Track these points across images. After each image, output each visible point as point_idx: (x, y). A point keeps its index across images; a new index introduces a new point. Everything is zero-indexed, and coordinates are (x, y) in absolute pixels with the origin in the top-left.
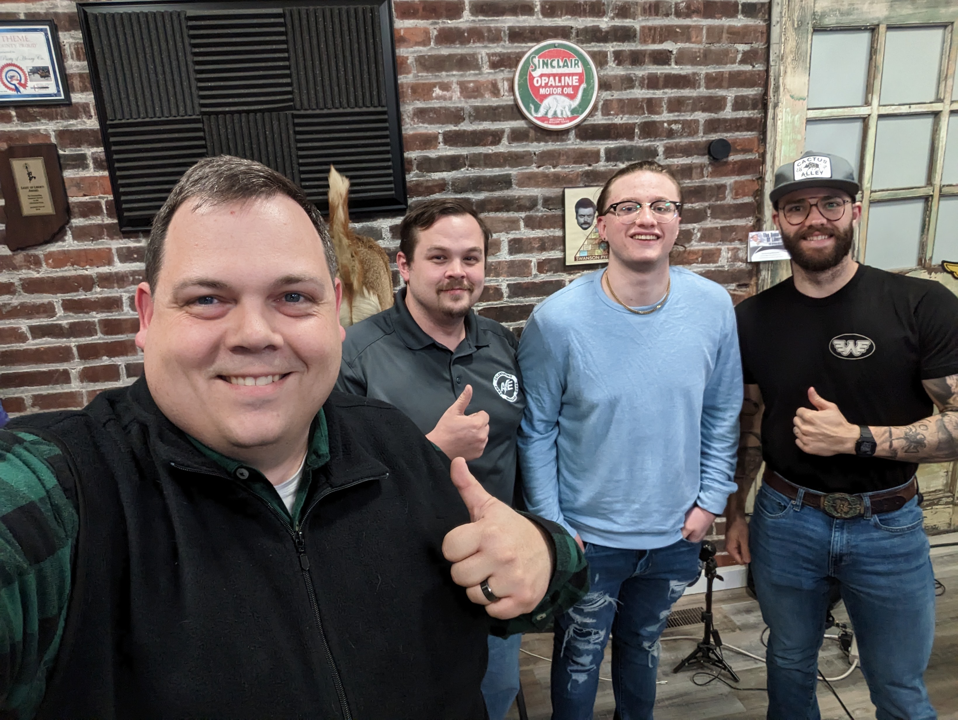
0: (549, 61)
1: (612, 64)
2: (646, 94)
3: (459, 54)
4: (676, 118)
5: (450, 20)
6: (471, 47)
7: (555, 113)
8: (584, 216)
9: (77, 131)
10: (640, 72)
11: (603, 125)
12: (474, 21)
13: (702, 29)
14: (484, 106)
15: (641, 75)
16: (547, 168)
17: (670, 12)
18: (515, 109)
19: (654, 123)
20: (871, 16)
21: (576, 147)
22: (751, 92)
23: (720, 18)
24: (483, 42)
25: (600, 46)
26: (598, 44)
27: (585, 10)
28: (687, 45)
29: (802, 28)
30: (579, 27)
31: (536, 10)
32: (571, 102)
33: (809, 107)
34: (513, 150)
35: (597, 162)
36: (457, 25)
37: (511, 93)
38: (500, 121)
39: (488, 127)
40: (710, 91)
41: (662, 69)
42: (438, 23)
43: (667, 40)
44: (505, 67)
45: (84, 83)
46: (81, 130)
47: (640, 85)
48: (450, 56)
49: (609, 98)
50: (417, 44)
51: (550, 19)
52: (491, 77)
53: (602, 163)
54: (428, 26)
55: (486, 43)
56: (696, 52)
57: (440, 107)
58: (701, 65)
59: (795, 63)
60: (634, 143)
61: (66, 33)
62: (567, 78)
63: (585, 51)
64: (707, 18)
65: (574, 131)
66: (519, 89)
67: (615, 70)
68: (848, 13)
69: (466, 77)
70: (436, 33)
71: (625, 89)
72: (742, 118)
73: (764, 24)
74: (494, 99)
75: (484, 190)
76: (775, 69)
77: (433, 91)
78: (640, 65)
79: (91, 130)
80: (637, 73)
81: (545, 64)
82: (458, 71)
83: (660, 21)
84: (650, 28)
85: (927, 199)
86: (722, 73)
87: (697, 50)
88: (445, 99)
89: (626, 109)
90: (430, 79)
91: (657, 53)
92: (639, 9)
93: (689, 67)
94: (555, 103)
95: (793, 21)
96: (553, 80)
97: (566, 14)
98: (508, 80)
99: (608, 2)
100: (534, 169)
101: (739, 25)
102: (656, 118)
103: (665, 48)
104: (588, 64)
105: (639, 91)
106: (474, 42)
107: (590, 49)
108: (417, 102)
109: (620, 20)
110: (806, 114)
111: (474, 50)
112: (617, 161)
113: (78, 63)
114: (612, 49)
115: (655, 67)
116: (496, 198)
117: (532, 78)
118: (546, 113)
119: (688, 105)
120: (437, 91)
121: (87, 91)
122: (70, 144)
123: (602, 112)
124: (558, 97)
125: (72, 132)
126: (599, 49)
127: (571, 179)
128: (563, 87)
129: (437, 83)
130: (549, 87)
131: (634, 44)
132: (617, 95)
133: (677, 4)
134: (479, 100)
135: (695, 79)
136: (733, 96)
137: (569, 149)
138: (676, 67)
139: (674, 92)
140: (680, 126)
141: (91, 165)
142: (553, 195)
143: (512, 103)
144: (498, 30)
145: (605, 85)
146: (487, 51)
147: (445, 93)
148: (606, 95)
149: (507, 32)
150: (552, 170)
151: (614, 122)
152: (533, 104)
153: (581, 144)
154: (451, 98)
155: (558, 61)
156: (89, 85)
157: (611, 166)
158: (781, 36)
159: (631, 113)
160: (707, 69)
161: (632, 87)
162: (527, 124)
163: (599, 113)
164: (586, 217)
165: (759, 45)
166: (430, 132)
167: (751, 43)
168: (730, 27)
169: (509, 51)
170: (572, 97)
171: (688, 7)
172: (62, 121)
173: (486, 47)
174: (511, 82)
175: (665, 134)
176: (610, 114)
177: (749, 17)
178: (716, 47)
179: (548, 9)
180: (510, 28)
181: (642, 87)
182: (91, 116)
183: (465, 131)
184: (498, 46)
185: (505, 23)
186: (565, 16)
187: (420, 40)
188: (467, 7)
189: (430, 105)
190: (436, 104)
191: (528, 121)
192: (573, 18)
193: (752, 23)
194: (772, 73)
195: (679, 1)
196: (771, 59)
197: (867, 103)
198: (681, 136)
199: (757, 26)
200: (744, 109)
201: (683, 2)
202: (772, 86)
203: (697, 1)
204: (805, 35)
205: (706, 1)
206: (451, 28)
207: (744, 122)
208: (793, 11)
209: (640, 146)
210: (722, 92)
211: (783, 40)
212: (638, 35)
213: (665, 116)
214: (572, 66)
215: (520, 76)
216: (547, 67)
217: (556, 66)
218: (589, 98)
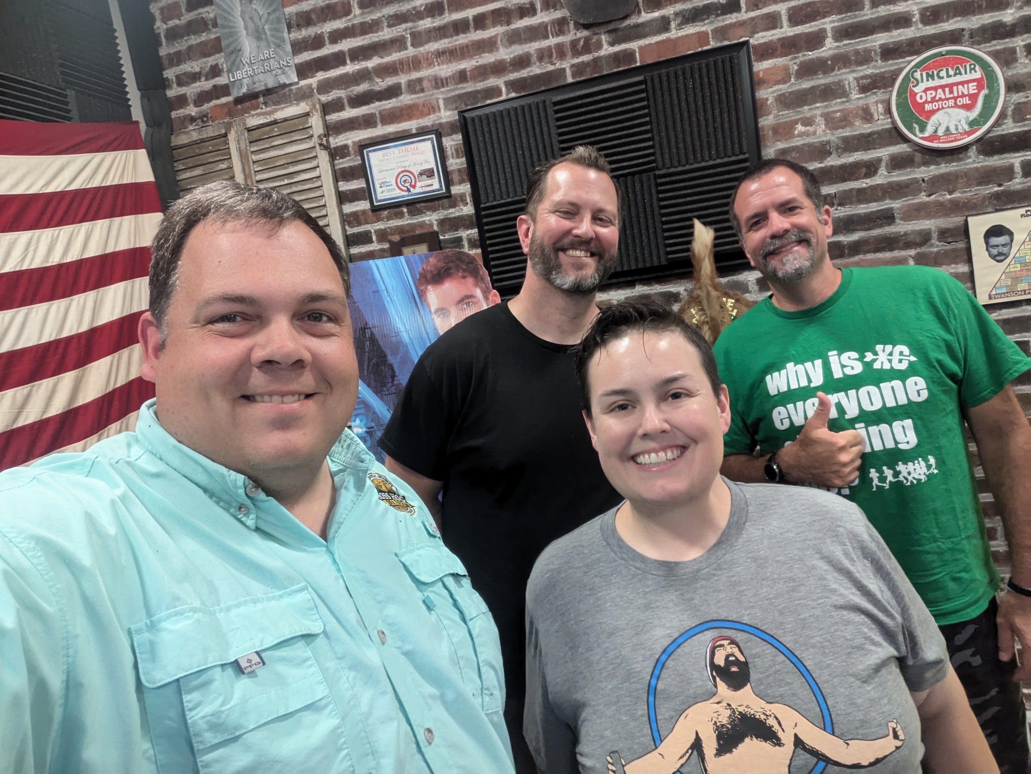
0: (935, 73)
1: (1023, 60)
3: (822, 85)
5: (811, 51)
6: (836, 75)
7: (948, 129)
8: (998, 246)
9: (455, 218)
11: (1015, 134)
12: (838, 47)
14: (855, 135)
16: (941, 195)
18: (894, 133)
21: (979, 165)
24: (849, 67)
25: (1004, 43)
26: (1002, 41)
27: (980, 6)
30: (972, 27)
31: (914, 20)
32: (969, 114)
34: (894, 179)
35: (1010, 181)
36: (819, 55)
37: (888, 116)
38: (875, 148)
39: (861, 158)
42: (798, 58)
44: (879, 88)
45: (461, 176)
46: (459, 217)
48: (812, 87)
49: (1023, 100)
50: (777, 82)
51: (933, 26)
52: (861, 103)
53: (1017, 180)
54: (787, 63)
55: (853, 68)
57: (804, 145)
61: (448, 138)
62: (960, 87)
63: (985, 53)
65: (974, 147)
66: (897, 109)
69: (831, 107)
70: (796, 67)
74: (867, 126)
75: (858, 230)
77: (795, 129)
79: (467, 215)
81: (930, 77)
82: (823, 102)
88: (809, 135)
90: (792, 116)
94: (947, 118)
96: (942, 93)
97: (955, 16)
98: (883, 102)
104: (989, 66)
106: (840, 69)
107: (990, 49)
108: (779, 143)
111: (840, 77)
113: (458, 161)
114: (1023, 43)
116: (875, 237)
117: (914, 95)
118: (936, 131)
120: (800, 128)
121: (465, 182)
122: (449, 230)
123: (1013, 118)
124: (950, 110)
125: (451, 219)
126: (1002, 47)
127: (975, 204)
128: (955, 98)
129: (799, 119)
130: (937, 101)
137: (971, 169)
141: (466, 245)
142: (951, 226)
143: (891, 126)
144: (868, 51)
145: (1015, 87)
147: (808, 128)
148: (1018, 98)
149: (879, 51)
150: (949, 197)
152: (917, 124)
153: (985, 161)
154: (814, 133)
155: (947, 70)
156: (465, 177)
162: (910, 148)
163: (1009, 121)
164: (1000, 247)
170: (969, 107)
172: (442, 211)
173: (853, 71)
174: (888, 104)
176: (1024, 120)
179: (930, 15)
180: (882, 46)
182: (468, 204)
183: (832, 166)
184: (869, 68)
185: (875, 41)
186: (953, 18)
187: (780, 78)
188: (829, 35)
189: (792, 145)
190: (798, 142)
191: (910, 144)
192: (965, 18)
206: (812, 59)
214: (966, 73)
215: (899, 95)
216: (933, 79)
217: (945, 76)
218: (993, 104)
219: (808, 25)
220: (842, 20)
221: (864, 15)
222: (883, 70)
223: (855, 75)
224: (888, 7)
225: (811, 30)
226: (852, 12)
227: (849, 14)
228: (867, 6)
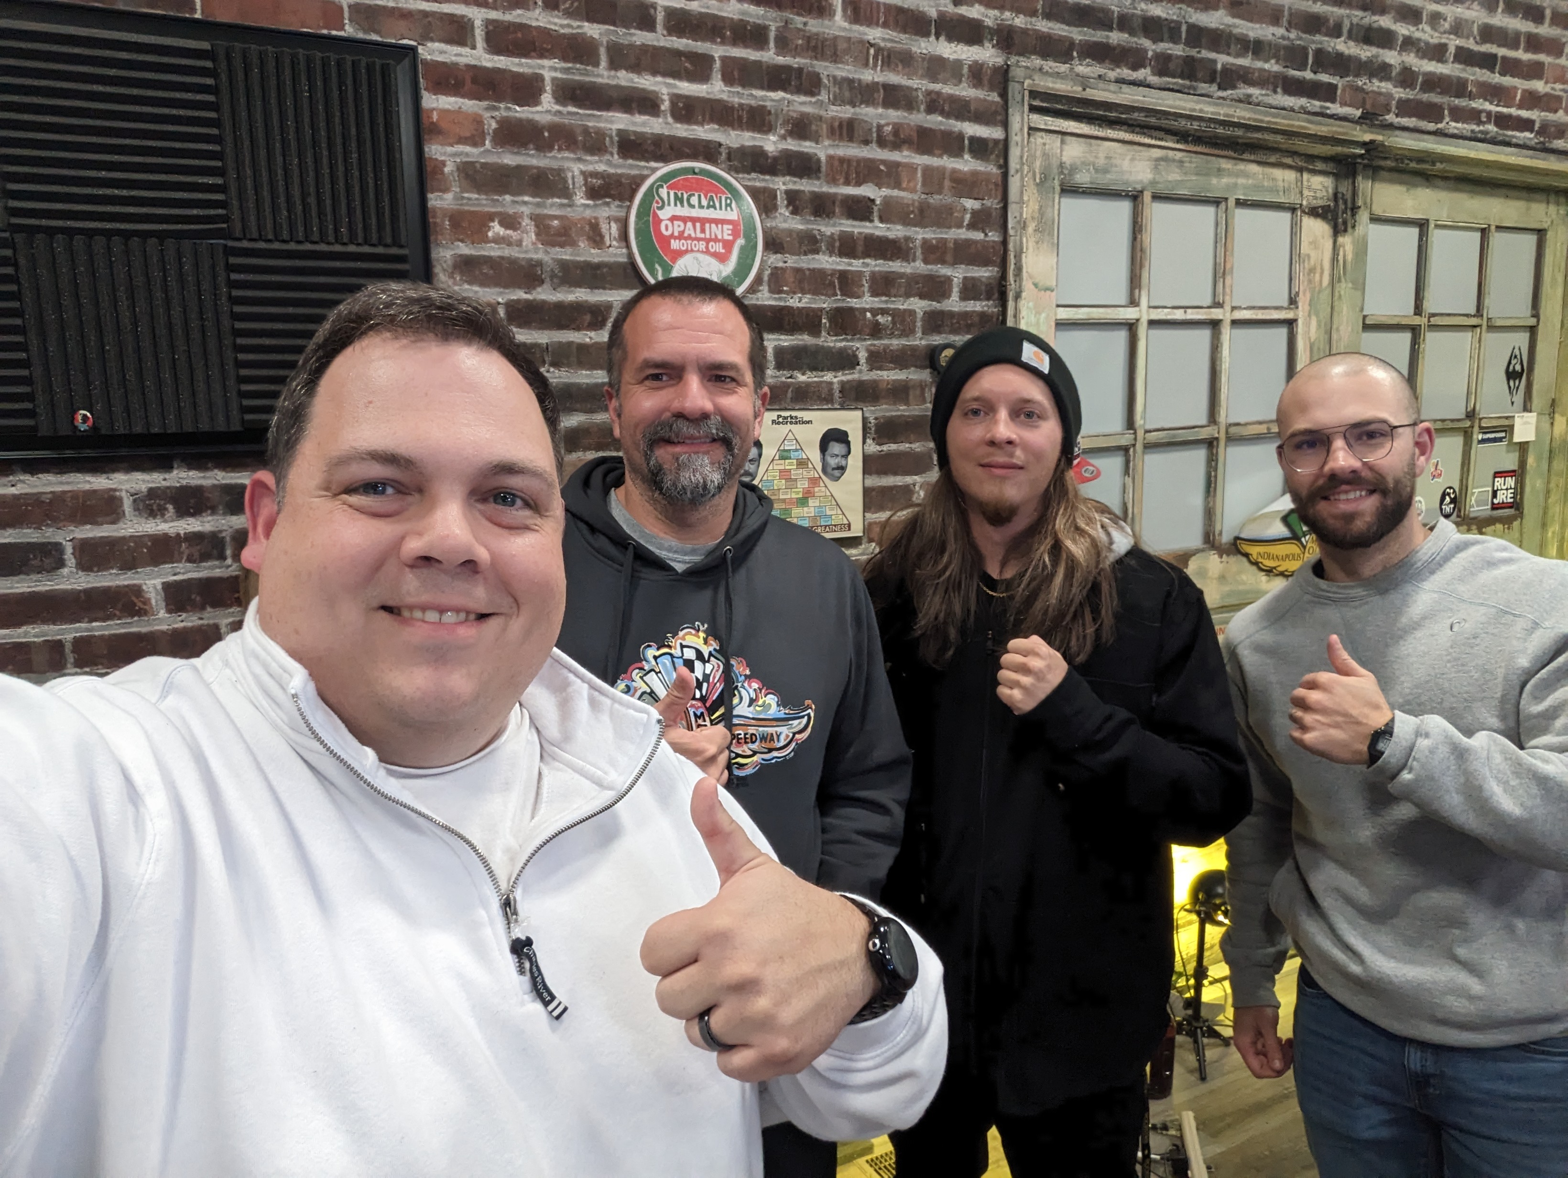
0: (685, 196)
1: (783, 211)
2: (837, 263)
3: (534, 167)
4: (884, 306)
5: (520, 105)
6: (555, 158)
10: (828, 228)
11: (771, 307)
12: (560, 113)
13: (916, 169)
14: (579, 262)
15: (829, 233)
17: (869, 138)
18: (629, 270)
19: (851, 309)
20: (1133, 178)
22: (984, 273)
23: (940, 156)
24: (574, 152)
25: (764, 180)
26: (762, 177)
27: (740, 118)
28: (896, 193)
29: (1047, 185)
30: (731, 145)
31: (663, 108)
32: (721, 267)
33: (1060, 303)
36: (531, 116)
37: (624, 244)
38: (604, 288)
39: (585, 298)
40: (930, 267)
41: (860, 227)
42: (498, 109)
43: (866, 182)
44: (614, 198)
47: (828, 249)
48: (518, 167)
49: (781, 264)
50: (462, 141)
51: (686, 126)
52: (588, 213)
54: (481, 112)
55: (580, 154)
56: (908, 205)
57: (502, 258)
58: (915, 226)
59: (1039, 235)
60: (819, 342)
62: (713, 226)
63: (744, 186)
64: (922, 154)
66: (636, 238)
67: (790, 221)
68: (1106, 171)
69: (546, 207)
70: (494, 125)
71: (805, 254)
72: (973, 312)
73: (999, 171)
74: (593, 251)
75: (576, 410)
76: (1016, 241)
77: (489, 228)
78: (828, 216)
80: (823, 229)
81: (679, 200)
82: (533, 196)
83: (855, 150)
84: (842, 160)
85: (1211, 443)
86: (944, 241)
87: (910, 202)
88: (509, 244)
89: (806, 285)
90: (484, 205)
91: (853, 201)
92: (824, 126)
93: (899, 227)
94: (697, 265)
95: (1035, 172)
96: (692, 228)
97: (712, 120)
98: (617, 220)
99: (776, 110)
101: (966, 169)
102: (854, 303)
103: (864, 194)
104: (748, 207)
105: (827, 258)
106: (560, 149)
107: (749, 184)
108: (461, 245)
109: (794, 142)
110: (1056, 314)
111: (560, 163)
112: (793, 369)
114: (783, 188)
115: (850, 222)
116: (597, 425)
117: (658, 221)
120: (497, 228)
123: (769, 286)
124: (701, 256)
126: (763, 184)
128: (708, 241)
129: (496, 214)
130: (686, 239)
131: (817, 182)
132: (792, 261)
133: (880, 127)
134: (569, 250)
135: (908, 246)
136: (961, 277)
138: (881, 225)
139: (879, 265)
140: (890, 319)
143: (625, 260)
144: (601, 134)
145: (773, 244)
147: (510, 232)
148: (775, 260)
149: (616, 139)
151: (788, 304)
152: (660, 265)
154: (519, 243)
155: (699, 196)
157: (783, 377)
158: (1022, 193)
159: (815, 292)
160: (924, 233)
161: (816, 251)
163: (765, 288)
165: (992, 203)
167: (983, 199)
168: (954, 171)
170: (722, 258)
171: (896, 131)
173: (579, 160)
174: (624, 225)
175: (867, 330)
176: (781, 292)
177: (978, 159)
178: (935, 200)
179: (683, 108)
180: (621, 133)
181: (831, 252)
183: (543, 302)
184: (601, 161)
185: (612, 122)
186: (708, 124)
187: (466, 133)
188: (548, 88)
189: (483, 253)
190: (493, 251)
192: (722, 129)
193: (982, 169)
194: (1011, 246)
195: (882, 122)
196: (1010, 226)
197: (1133, 302)
198: (892, 335)
199: (989, 174)
200: (976, 298)
201: (888, 124)
202: (1012, 267)
203: (908, 125)
204: (1051, 195)
205: (921, 127)
206: (520, 121)
207: (976, 319)
208: (1034, 157)
209: (829, 347)
210: (945, 271)
211: (1025, 198)
212: (823, 169)
213: (867, 301)
214: (721, 208)
215: (638, 216)
216: (682, 205)
217: (697, 204)
218: (749, 261)
219: (516, 60)
220: (566, 70)
221: (598, 76)
222: (619, 171)
223: (582, 167)
224: (631, 75)
225: (522, 70)
226: (582, 63)
227: (578, 66)
228: (604, 63)
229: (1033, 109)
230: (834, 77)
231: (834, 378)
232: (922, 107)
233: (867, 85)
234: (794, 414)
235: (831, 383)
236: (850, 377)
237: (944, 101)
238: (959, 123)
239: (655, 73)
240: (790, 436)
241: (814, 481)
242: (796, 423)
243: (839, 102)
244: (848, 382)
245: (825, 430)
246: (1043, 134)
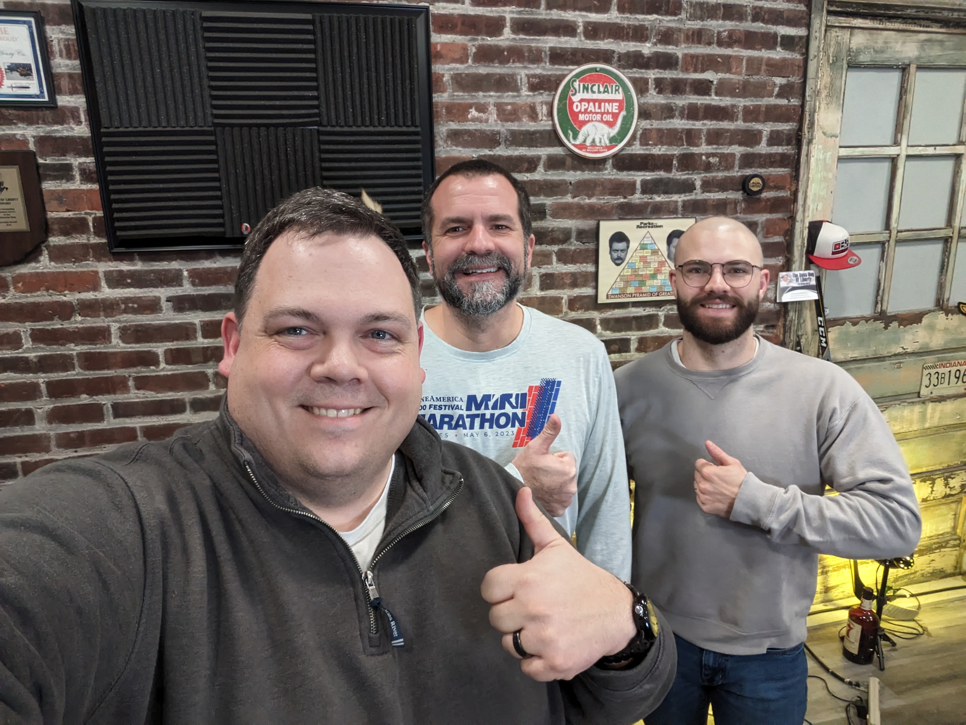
0: (590, 86)
1: (652, 92)
2: (686, 125)
3: (497, 74)
4: (714, 151)
5: (490, 37)
6: (510, 67)
7: (594, 141)
8: (618, 250)
9: (62, 138)
10: (681, 101)
11: (640, 155)
12: (514, 39)
13: (742, 60)
14: (522, 131)
15: (681, 105)
16: (582, 199)
17: (712, 41)
18: (553, 135)
19: (692, 155)
20: (903, 56)
21: (613, 177)
22: (786, 127)
23: (760, 50)
24: (522, 63)
25: (641, 73)
26: (640, 71)
27: (628, 33)
28: (728, 76)
29: (837, 63)
30: (621, 51)
31: (579, 31)
32: (610, 130)
33: (842, 145)
34: (549, 178)
35: (632, 194)
36: (496, 43)
37: (550, 118)
38: (537, 147)
39: (525, 153)
40: (747, 124)
41: (702, 99)
42: (477, 40)
43: (708, 70)
44: (545, 90)
45: (73, 85)
46: (67, 138)
47: (680, 115)
48: (488, 75)
49: (649, 127)
50: (454, 61)
51: (593, 42)
52: (529, 100)
53: (637, 195)
54: (466, 43)
55: (526, 64)
56: (735, 83)
57: (476, 130)
58: (739, 97)
59: (829, 99)
60: (670, 175)
61: (54, 27)
62: (607, 104)
63: (627, 78)
64: (748, 49)
65: (611, 161)
66: (558, 114)
67: (656, 98)
68: (883, 52)
69: (503, 98)
70: (474, 50)
71: (665, 119)
72: (776, 153)
73: (801, 58)
74: (531, 123)
76: (811, 105)
77: (469, 113)
78: (681, 94)
79: (81, 138)
80: (677, 102)
81: (586, 89)
82: (496, 92)
83: (702, 49)
84: (692, 56)
85: (947, 240)
86: (760, 106)
87: (737, 81)
88: (481, 121)
89: (664, 139)
90: (467, 99)
91: (698, 83)
92: (682, 35)
93: (728, 98)
94: (594, 130)
95: (829, 56)
96: (593, 106)
97: (609, 37)
98: (546, 103)
99: (651, 27)
100: (568, 199)
101: (778, 57)
102: (695, 150)
103: (706, 78)
104: (629, 91)
105: (679, 121)
106: (514, 62)
107: (631, 76)
108: (451, 123)
109: (662, 47)
110: (838, 153)
111: (513, 71)
112: (652, 194)
113: (68, 62)
114: (653, 77)
115: (696, 97)
117: (572, 103)
118: (585, 141)
119: (726, 137)
120: (473, 113)
121: (78, 94)
122: (53, 152)
123: (640, 141)
124: (597, 124)
125: (56, 139)
126: (640, 75)
127: (606, 210)
128: (602, 114)
129: (473, 104)
130: (589, 113)
131: (675, 72)
132: (656, 124)
133: (719, 33)
134: (516, 123)
135: (732, 110)
136: (769, 130)
137: (606, 179)
138: (716, 98)
139: (713, 124)
140: (718, 159)
141: (78, 177)
142: (587, 228)
143: (549, 128)
144: (539, 51)
145: (644, 114)
146: (527, 72)
147: (481, 114)
148: (646, 124)
149: (548, 53)
150: (587, 201)
151: (652, 152)
152: (571, 131)
153: (617, 174)
154: (487, 121)
155: (599, 86)
156: (79, 87)
157: (646, 198)
158: (817, 72)
159: (670, 144)
160: (745, 101)
161: (672, 117)
162: (564, 151)
163: (637, 143)
164: (619, 252)
165: (796, 79)
166: (464, 156)
167: (788, 77)
168: (769, 59)
169: (549, 73)
170: (611, 124)
171: (730, 36)
172: (43, 126)
173: (525, 67)
174: (551, 106)
175: (702, 167)
176: (648, 145)
177: (787, 50)
178: (755, 79)
179: (591, 30)
180: (552, 49)
181: (682, 117)
182: (81, 122)
183: (500, 156)
184: (538, 67)
185: (546, 43)
186: (607, 39)
187: (457, 56)
188: (508, 24)
189: (465, 128)
190: (470, 126)
191: (565, 148)
192: (616, 41)
193: (790, 56)
194: (807, 108)
195: (721, 30)
196: (807, 94)
197: (896, 143)
198: (718, 170)
199: (794, 59)
200: (779, 144)
201: (725, 31)
202: (807, 122)
203: (739, 30)
204: (840, 71)
205: (748, 31)
206: (490, 46)
207: (778, 158)
208: (827, 45)
209: (677, 179)
210: (758, 126)
211: (820, 75)
212: (680, 63)
213: (704, 148)
214: (612, 93)
215: (560, 100)
216: (588, 92)
217: (597, 92)
218: (628, 126)
219: (489, 9)
220: (520, 13)
221: (539, 14)
224: (560, 12)
225: (492, 15)
226: (529, 7)
227: (527, 9)
228: (543, 6)
229: (829, 13)
230: (691, 3)
231: (679, 198)
232: (749, 18)
233: (713, 5)
234: (651, 221)
235: (677, 202)
236: (689, 198)
237: (765, 14)
238: (775, 27)
239: (575, 10)
240: (648, 235)
241: (662, 264)
242: (652, 227)
243: (693, 18)
244: (688, 200)
245: (670, 231)
246: (837, 29)
